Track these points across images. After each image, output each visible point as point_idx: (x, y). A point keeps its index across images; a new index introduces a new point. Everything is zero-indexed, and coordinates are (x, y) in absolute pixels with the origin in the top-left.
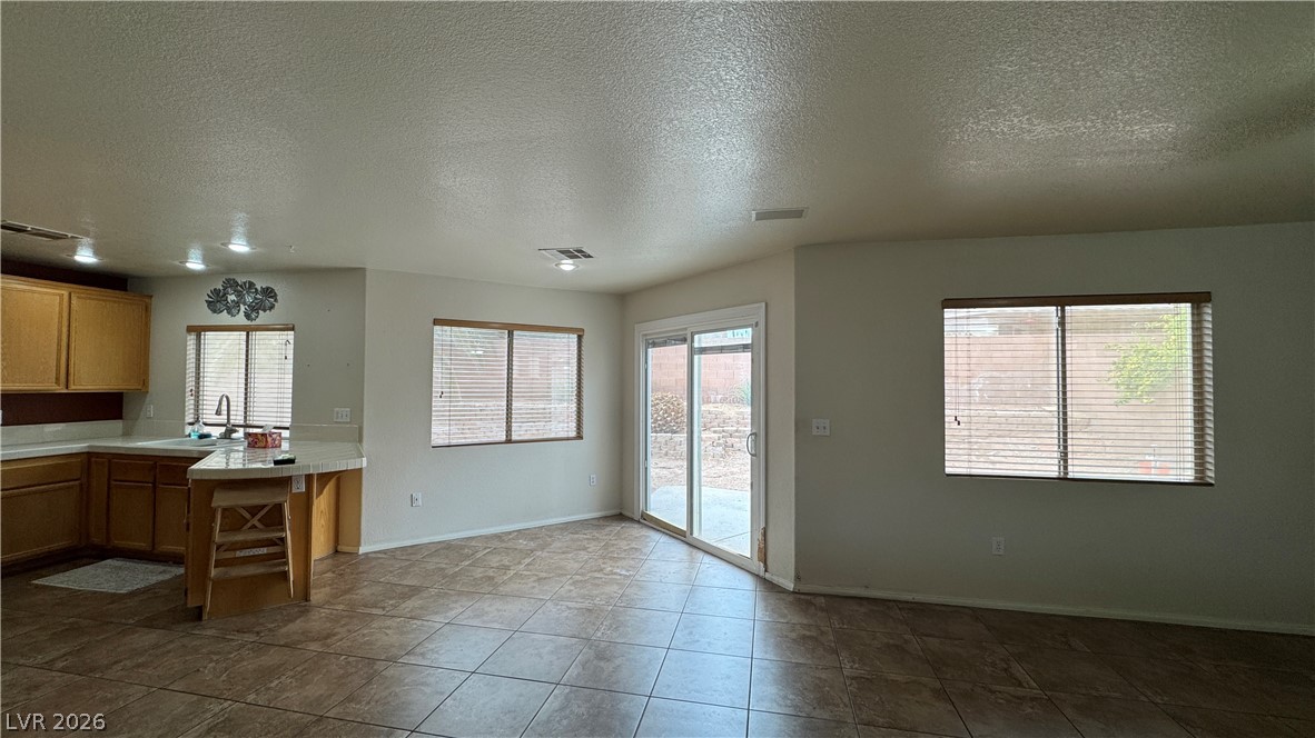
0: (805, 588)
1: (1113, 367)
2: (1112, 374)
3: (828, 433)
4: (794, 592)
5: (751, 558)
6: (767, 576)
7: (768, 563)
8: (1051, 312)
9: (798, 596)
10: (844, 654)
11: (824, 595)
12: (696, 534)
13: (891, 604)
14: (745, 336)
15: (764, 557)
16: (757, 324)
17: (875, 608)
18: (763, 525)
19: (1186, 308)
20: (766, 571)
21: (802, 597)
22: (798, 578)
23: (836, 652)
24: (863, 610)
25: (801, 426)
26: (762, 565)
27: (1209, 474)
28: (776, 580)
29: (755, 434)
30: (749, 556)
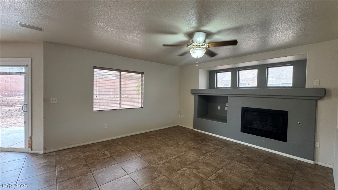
3: (56, 102)
4: (43, 154)
5: (25, 148)
6: (32, 152)
7: (32, 148)
8: (118, 73)
10: (57, 166)
11: (55, 152)
13: (77, 148)
14: (23, 70)
15: (31, 146)
16: (27, 66)
17: (72, 150)
18: (30, 135)
19: (140, 75)
20: (32, 150)
21: (47, 154)
22: (45, 149)
23: (55, 166)
24: (68, 151)
25: (46, 101)
26: (30, 149)
27: (143, 106)
28: (35, 152)
29: (27, 104)
30: (24, 147)
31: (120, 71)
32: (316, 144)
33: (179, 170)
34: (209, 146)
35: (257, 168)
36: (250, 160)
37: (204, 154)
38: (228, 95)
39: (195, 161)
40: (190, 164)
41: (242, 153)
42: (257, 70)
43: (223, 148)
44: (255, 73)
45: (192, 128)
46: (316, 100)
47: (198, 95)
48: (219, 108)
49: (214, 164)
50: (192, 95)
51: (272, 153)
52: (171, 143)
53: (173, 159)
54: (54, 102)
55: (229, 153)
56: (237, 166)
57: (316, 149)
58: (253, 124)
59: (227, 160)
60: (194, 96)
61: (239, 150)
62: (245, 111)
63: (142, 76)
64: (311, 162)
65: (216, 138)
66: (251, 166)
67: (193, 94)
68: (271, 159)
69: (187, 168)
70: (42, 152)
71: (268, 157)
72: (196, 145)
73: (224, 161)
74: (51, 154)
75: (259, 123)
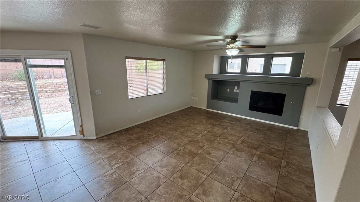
0: (99, 137)
1: (135, 67)
2: (134, 69)
3: (101, 93)
4: (96, 139)
6: (85, 138)
7: (84, 134)
8: (144, 61)
9: (98, 139)
10: (121, 146)
11: (105, 136)
12: (44, 136)
15: (82, 133)
16: (67, 59)
17: (119, 134)
18: (80, 124)
19: (162, 62)
20: (84, 137)
21: (100, 139)
22: (97, 135)
23: (119, 147)
24: (116, 135)
25: (92, 93)
26: (82, 136)
27: (165, 91)
28: (88, 138)
29: (72, 97)
30: (75, 135)
31: (146, 59)
32: (301, 116)
33: (215, 140)
34: (226, 122)
35: (264, 134)
36: (258, 130)
37: (226, 128)
38: (241, 81)
39: (223, 134)
40: (220, 136)
41: (251, 125)
42: (264, 59)
43: (237, 123)
44: (262, 60)
45: (205, 108)
46: (306, 87)
47: (212, 80)
48: (228, 90)
49: (236, 135)
50: (206, 79)
51: (271, 124)
52: (196, 122)
53: (206, 134)
54: (99, 93)
55: (242, 126)
56: (251, 134)
57: (300, 119)
58: (259, 104)
59: (244, 131)
60: (208, 80)
61: (248, 124)
62: (254, 94)
63: (163, 63)
64: (296, 128)
65: (229, 116)
66: (260, 134)
67: (208, 79)
68: (271, 128)
69: (219, 138)
70: (95, 138)
71: (269, 127)
72: (216, 123)
73: (242, 132)
74: (103, 138)
75: (263, 103)
